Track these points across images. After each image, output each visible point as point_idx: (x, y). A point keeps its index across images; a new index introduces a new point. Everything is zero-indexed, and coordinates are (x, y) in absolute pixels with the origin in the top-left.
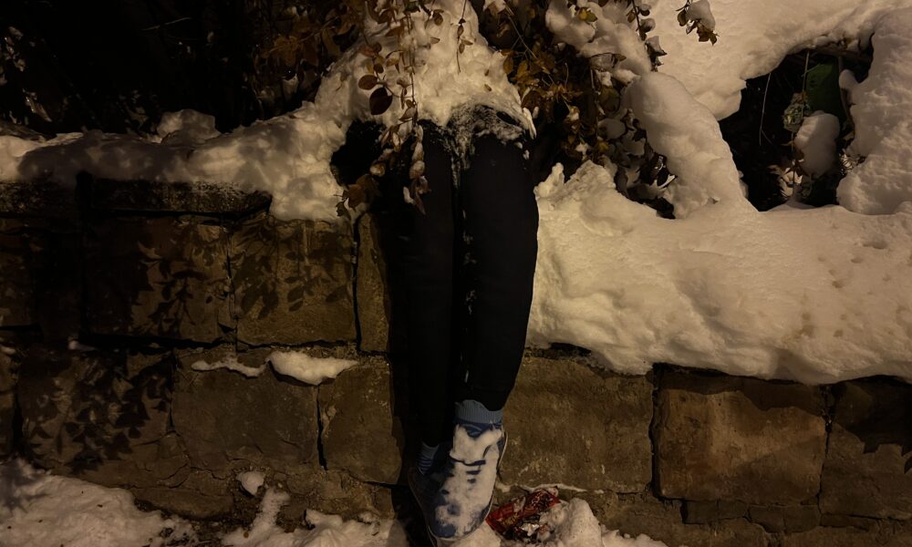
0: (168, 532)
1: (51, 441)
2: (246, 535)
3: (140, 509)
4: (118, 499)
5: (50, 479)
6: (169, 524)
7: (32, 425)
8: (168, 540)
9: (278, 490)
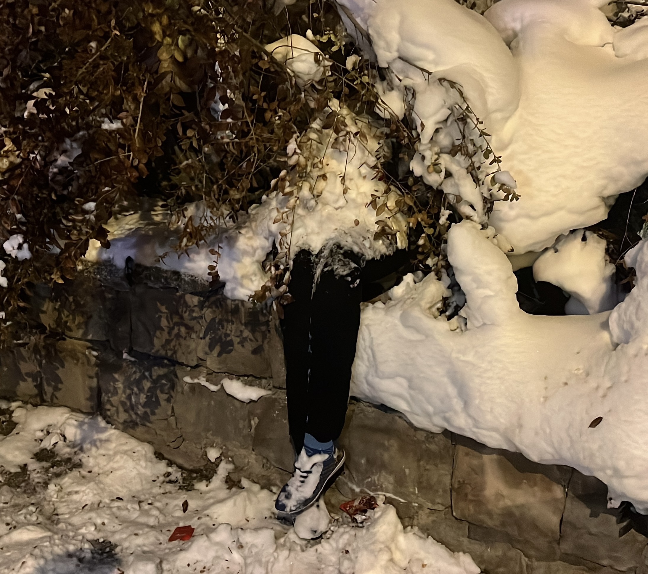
0: (169, 474)
1: (115, 408)
2: (207, 486)
3: (157, 457)
4: (145, 449)
5: (113, 431)
6: (170, 470)
7: (106, 398)
8: (167, 479)
9: (228, 462)
